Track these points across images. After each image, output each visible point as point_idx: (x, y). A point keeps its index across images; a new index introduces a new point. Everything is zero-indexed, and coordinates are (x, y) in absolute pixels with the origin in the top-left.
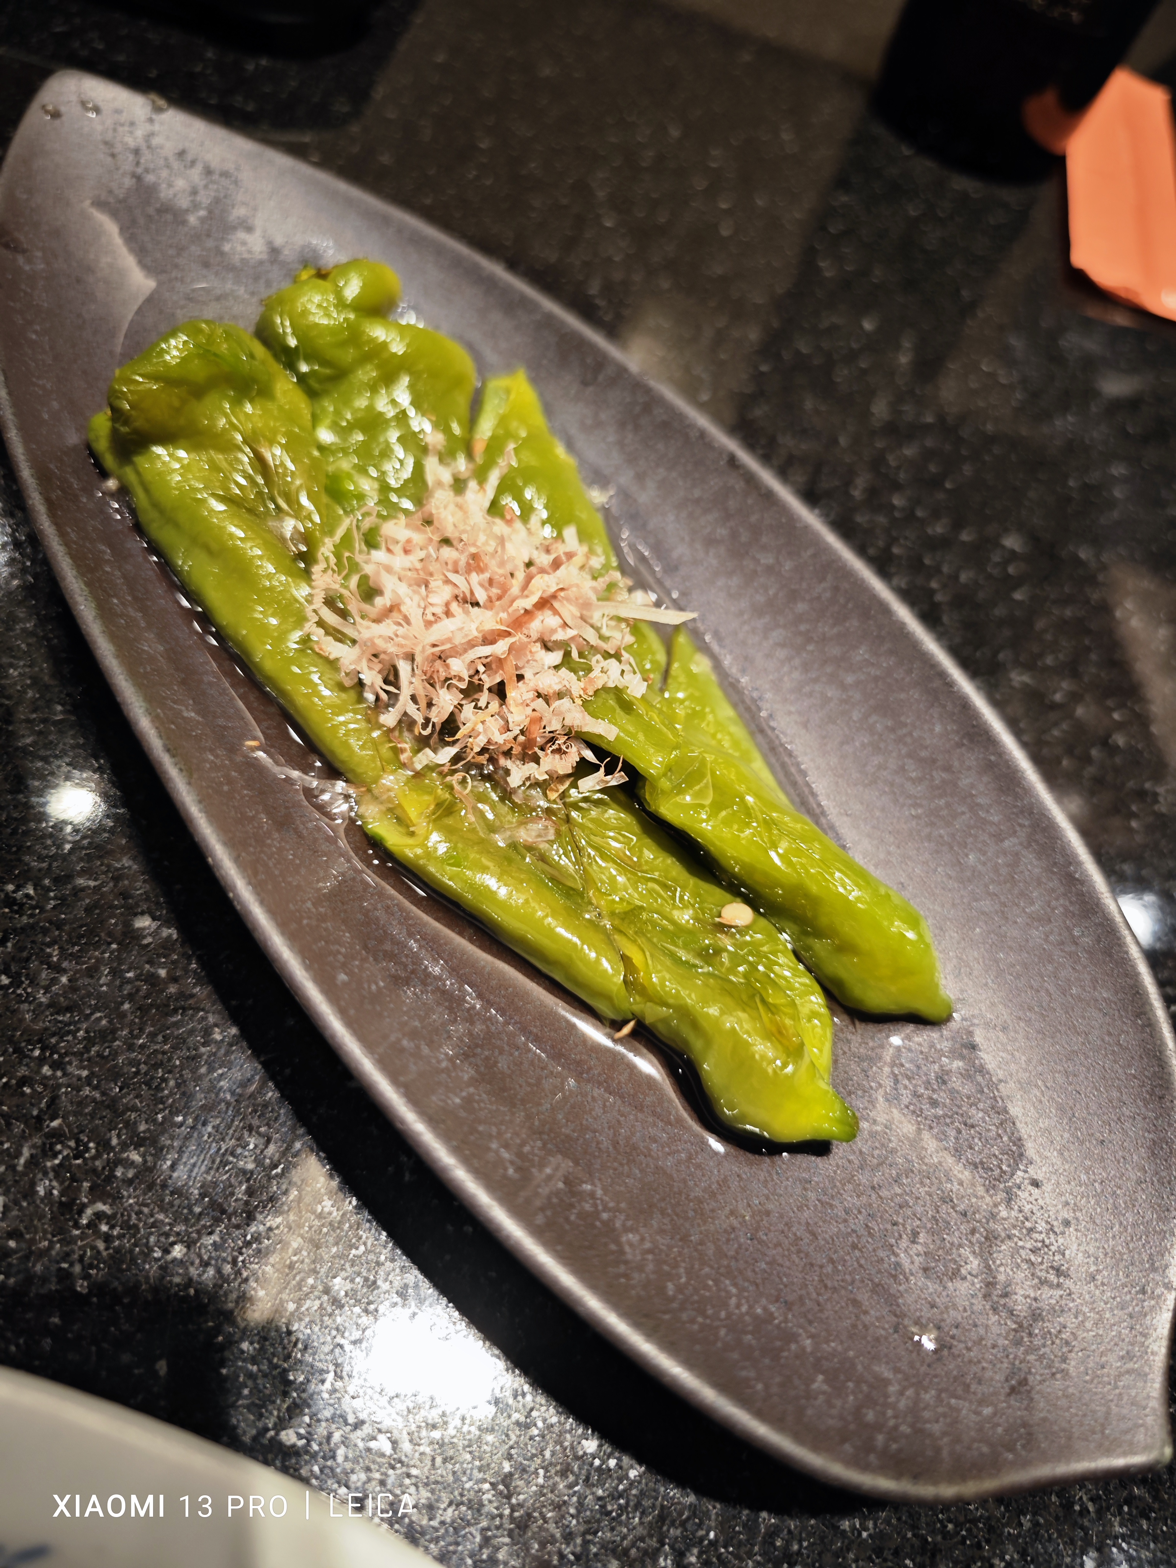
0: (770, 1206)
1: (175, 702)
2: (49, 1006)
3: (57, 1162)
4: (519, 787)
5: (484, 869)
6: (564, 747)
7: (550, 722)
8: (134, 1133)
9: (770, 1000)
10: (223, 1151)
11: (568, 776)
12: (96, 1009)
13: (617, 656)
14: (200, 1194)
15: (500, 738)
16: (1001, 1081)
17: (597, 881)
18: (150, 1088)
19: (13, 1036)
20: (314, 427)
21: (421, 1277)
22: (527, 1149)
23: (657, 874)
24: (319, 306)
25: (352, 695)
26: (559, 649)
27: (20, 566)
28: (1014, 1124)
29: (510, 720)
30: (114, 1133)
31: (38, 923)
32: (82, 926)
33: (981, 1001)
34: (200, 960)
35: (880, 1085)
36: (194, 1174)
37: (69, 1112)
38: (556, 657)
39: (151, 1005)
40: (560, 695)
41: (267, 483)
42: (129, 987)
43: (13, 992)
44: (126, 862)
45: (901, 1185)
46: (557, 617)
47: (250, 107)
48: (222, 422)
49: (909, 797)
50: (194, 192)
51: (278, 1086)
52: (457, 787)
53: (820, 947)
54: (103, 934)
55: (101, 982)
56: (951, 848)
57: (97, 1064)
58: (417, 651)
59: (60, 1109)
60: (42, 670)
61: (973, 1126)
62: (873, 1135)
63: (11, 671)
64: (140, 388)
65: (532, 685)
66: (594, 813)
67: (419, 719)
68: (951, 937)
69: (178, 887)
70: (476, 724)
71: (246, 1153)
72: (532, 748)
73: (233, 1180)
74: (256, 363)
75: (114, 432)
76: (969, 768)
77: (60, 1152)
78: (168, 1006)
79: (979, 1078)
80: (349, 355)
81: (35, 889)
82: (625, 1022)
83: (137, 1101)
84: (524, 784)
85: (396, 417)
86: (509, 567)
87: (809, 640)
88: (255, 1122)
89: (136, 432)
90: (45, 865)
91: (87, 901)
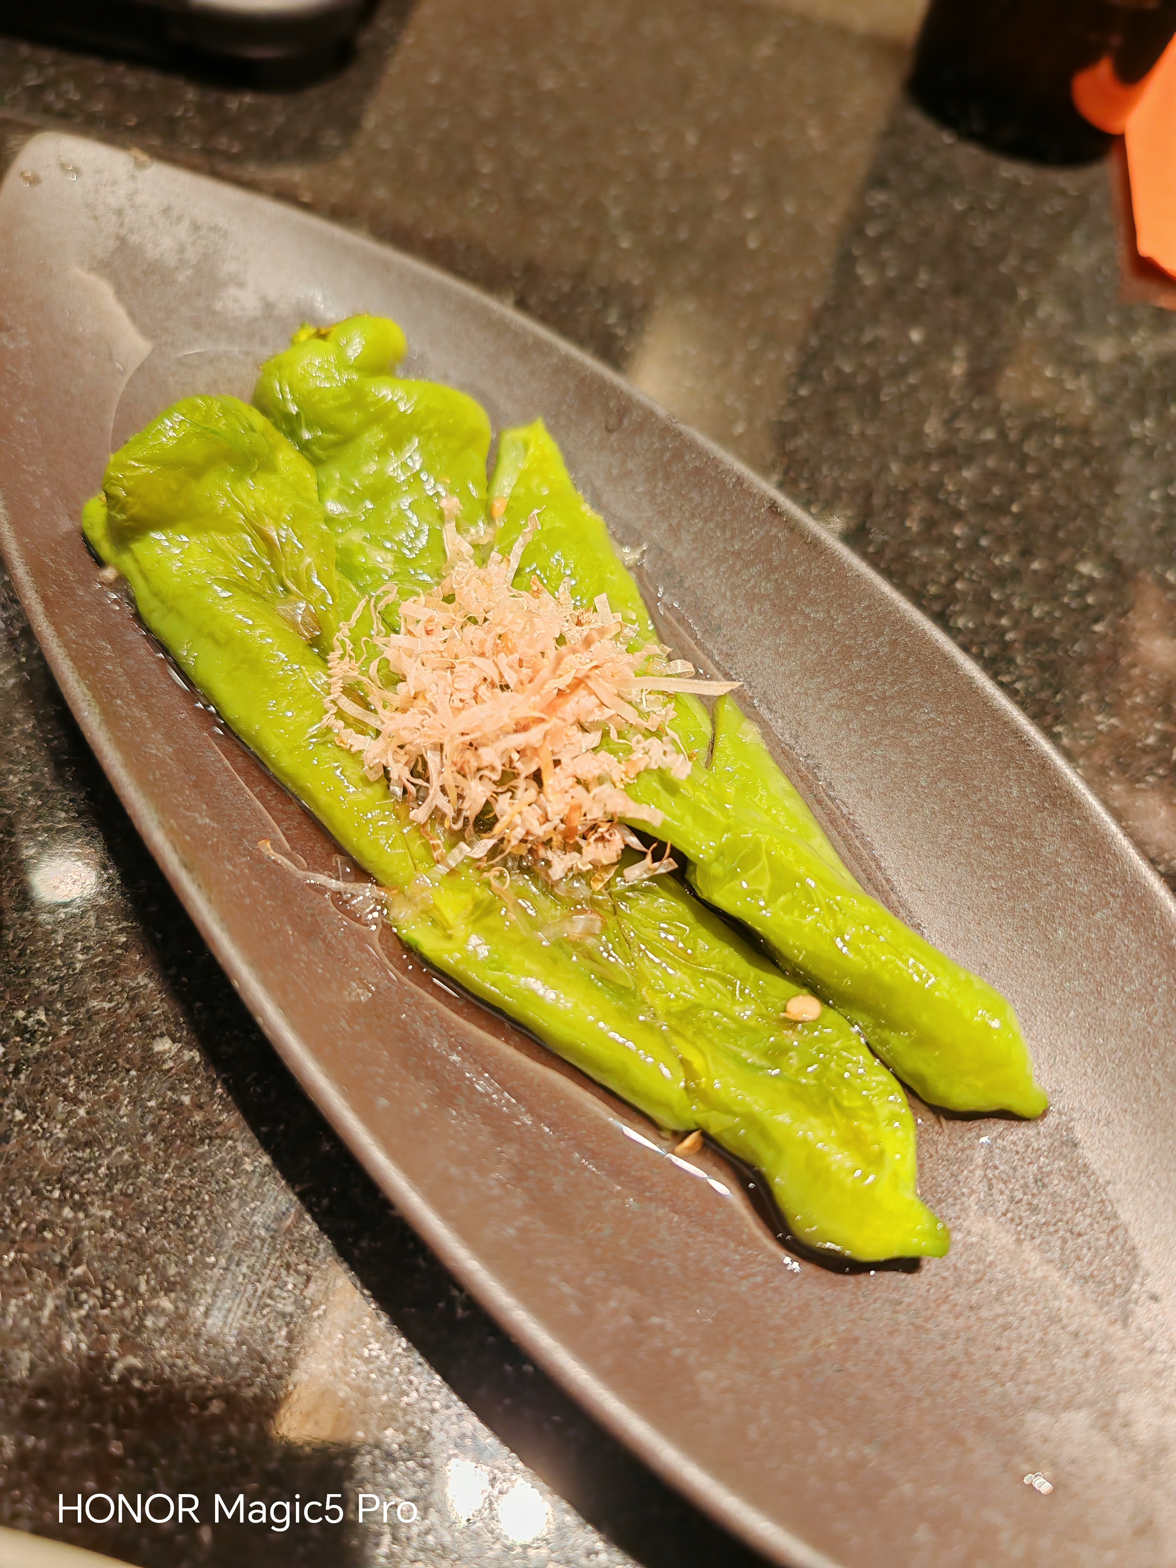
0: (857, 1333)
1: (188, 809)
2: (67, 1142)
3: (83, 1312)
4: (561, 879)
5: (529, 974)
6: (607, 836)
7: (591, 810)
8: (164, 1277)
9: (846, 1103)
10: (259, 1293)
11: (614, 864)
12: (118, 1142)
13: (658, 733)
14: (237, 1342)
15: (540, 831)
16: (1108, 1183)
17: (650, 977)
18: (178, 1227)
19: (31, 1176)
20: (321, 499)
21: (480, 1425)
22: (588, 1281)
23: (714, 966)
24: (320, 368)
25: (379, 790)
26: (597, 729)
27: (14, 663)
28: (1126, 1231)
29: (549, 810)
30: (143, 1279)
31: (51, 1051)
32: (97, 1053)
33: (1080, 1093)
34: (225, 1082)
35: (973, 1192)
36: (229, 1320)
37: (93, 1258)
38: (594, 738)
39: (176, 1135)
40: (600, 780)
41: (273, 565)
42: (151, 1116)
43: (29, 1128)
44: (142, 980)
45: (1003, 1304)
46: (593, 697)
47: (236, 149)
48: (222, 502)
49: (987, 868)
50: (182, 250)
51: (315, 1218)
52: (494, 882)
53: (897, 1042)
54: (120, 1061)
55: (121, 1113)
56: (1038, 923)
57: (120, 1202)
58: (446, 741)
59: (82, 1255)
60: (43, 775)
61: (1080, 1235)
62: (968, 1247)
63: (11, 777)
64: (137, 473)
65: (570, 770)
66: (643, 902)
67: (450, 811)
68: (1042, 1022)
69: (198, 1004)
70: (512, 816)
71: (285, 1294)
72: (573, 838)
73: (271, 1325)
74: (256, 435)
75: (110, 519)
76: (1053, 835)
77: (86, 1302)
78: (194, 1136)
79: (1084, 1180)
80: (354, 418)
81: (46, 1014)
82: (689, 1133)
83: (165, 1242)
84: (566, 876)
85: (407, 481)
86: (539, 647)
87: (868, 701)
88: (293, 1259)
89: (133, 518)
90: (56, 987)
91: (102, 1025)
